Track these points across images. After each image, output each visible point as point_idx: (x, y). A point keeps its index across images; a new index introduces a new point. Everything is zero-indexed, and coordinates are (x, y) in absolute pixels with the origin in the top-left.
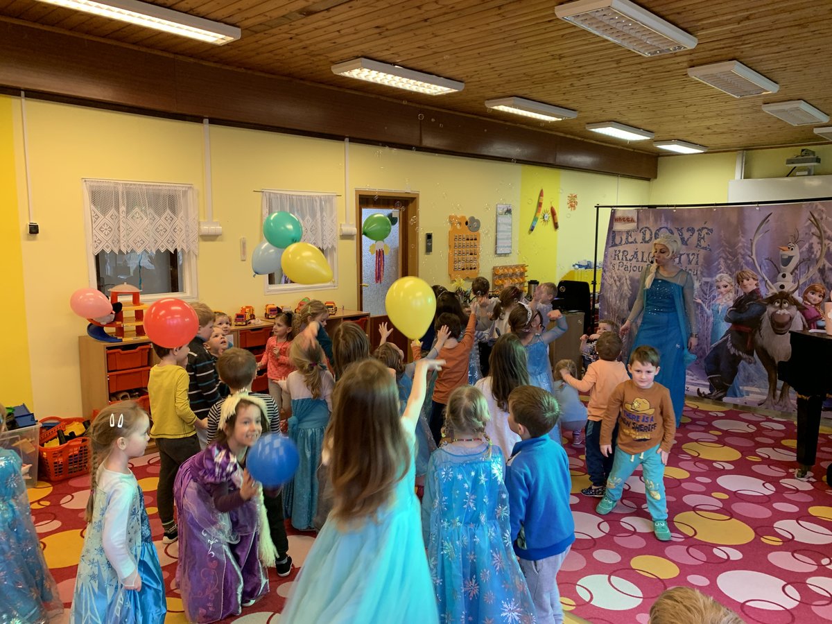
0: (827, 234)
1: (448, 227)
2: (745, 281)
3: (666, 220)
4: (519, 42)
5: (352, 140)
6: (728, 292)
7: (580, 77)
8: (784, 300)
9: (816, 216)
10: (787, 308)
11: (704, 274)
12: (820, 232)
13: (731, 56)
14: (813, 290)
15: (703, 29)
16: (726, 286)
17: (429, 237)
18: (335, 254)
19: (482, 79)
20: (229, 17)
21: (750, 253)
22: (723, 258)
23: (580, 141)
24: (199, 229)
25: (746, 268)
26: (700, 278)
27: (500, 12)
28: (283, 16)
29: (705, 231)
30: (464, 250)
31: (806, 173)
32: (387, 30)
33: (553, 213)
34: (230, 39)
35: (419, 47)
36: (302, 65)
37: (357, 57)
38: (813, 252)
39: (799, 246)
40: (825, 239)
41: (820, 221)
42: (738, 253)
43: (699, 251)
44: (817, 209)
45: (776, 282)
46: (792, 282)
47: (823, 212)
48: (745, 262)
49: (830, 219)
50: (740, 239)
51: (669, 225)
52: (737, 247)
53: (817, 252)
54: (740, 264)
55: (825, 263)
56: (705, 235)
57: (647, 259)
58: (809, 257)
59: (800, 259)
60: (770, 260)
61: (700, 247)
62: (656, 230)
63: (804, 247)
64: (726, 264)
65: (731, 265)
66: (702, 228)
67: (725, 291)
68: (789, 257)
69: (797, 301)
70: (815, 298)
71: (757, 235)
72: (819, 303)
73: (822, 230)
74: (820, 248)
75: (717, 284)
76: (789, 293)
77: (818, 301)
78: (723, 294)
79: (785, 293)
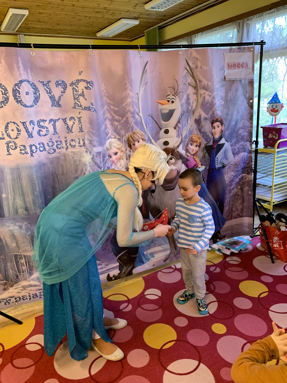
0: (203, 84)
2: (136, 143)
3: (25, 69)
8: (171, 157)
9: (191, 64)
11: (95, 143)
12: (196, 82)
14: (192, 141)
16: (116, 154)
25: (137, 129)
26: (90, 149)
29: (82, 86)
38: (190, 104)
39: (180, 99)
40: (200, 90)
41: (195, 70)
42: (126, 111)
43: (79, 113)
44: (192, 56)
45: (159, 139)
46: (177, 136)
47: (197, 60)
48: (135, 121)
49: (205, 68)
50: (129, 94)
51: (30, 76)
52: (125, 103)
53: (193, 103)
54: (130, 125)
55: (201, 113)
56: (85, 90)
57: (3, 134)
58: (187, 109)
59: (181, 112)
60: (151, 117)
61: (81, 107)
62: (15, 85)
63: (183, 98)
64: (113, 127)
65: (119, 127)
66: (77, 80)
67: (116, 159)
68: (170, 111)
69: (182, 154)
70: (193, 148)
71: (141, 87)
72: (196, 153)
73: (197, 79)
74: (196, 99)
75: (108, 152)
76: (174, 149)
77: (195, 151)
78: (115, 163)
79: (171, 149)
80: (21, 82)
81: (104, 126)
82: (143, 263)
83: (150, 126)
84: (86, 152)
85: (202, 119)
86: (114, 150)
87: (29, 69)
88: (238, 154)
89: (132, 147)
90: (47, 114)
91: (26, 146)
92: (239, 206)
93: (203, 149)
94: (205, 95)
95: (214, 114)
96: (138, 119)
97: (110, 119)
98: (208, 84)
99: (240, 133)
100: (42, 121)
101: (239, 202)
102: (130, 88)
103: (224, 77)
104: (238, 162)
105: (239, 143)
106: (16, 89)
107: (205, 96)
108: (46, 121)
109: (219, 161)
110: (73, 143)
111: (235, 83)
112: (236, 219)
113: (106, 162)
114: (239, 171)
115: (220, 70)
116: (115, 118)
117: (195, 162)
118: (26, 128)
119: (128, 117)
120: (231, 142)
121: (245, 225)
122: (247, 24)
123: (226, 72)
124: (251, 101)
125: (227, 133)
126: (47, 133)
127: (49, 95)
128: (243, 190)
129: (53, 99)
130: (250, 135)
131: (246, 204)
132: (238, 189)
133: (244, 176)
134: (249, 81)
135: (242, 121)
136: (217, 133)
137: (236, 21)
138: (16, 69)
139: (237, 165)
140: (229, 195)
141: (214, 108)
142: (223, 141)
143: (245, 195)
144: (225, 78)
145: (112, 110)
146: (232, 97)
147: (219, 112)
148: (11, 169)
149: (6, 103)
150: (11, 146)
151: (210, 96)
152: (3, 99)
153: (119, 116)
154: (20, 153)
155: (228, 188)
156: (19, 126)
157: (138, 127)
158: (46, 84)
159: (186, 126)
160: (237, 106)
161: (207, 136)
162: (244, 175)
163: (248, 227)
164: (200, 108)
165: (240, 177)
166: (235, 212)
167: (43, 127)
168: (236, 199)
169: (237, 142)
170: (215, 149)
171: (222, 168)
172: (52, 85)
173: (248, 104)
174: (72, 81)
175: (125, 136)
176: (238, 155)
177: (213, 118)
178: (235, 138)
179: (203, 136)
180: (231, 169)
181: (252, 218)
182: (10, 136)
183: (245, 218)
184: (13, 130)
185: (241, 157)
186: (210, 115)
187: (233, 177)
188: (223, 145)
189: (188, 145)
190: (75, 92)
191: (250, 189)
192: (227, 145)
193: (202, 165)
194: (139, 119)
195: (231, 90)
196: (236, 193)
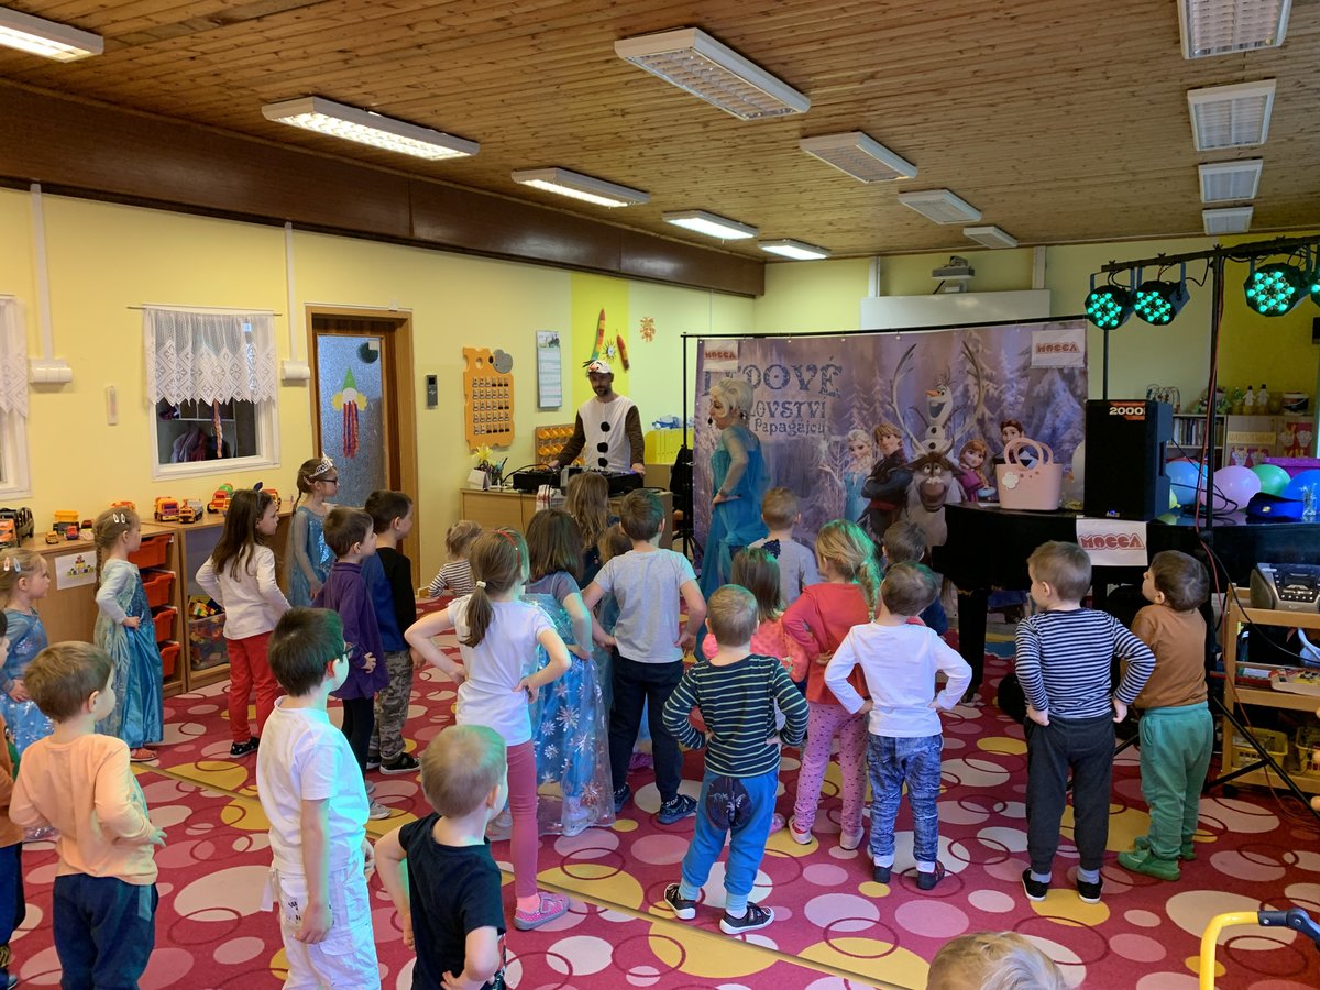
1: (462, 366)
2: (885, 439)
3: (779, 355)
4: (563, 87)
5: (299, 226)
6: (866, 454)
7: (652, 143)
8: (936, 464)
9: (970, 348)
10: (940, 475)
11: (834, 431)
12: (977, 369)
13: (855, 125)
14: (972, 448)
15: (816, 87)
16: (861, 448)
17: (432, 381)
18: (274, 411)
19: (506, 138)
20: (83, 16)
21: (890, 400)
22: (858, 408)
23: (655, 238)
24: (29, 371)
25: (887, 422)
26: (827, 437)
27: (534, 42)
28: (181, 23)
29: (831, 370)
30: (489, 402)
31: (957, 289)
32: (357, 56)
33: (621, 345)
34: (83, 53)
35: (408, 86)
36: (211, 102)
37: (307, 95)
38: (969, 397)
39: (952, 389)
40: (983, 380)
41: (976, 354)
43: (825, 398)
44: (972, 337)
45: (924, 439)
46: (945, 438)
47: (980, 342)
50: (877, 381)
53: (973, 397)
54: (880, 416)
55: (985, 412)
56: (832, 375)
58: (964, 403)
59: (954, 407)
60: (916, 410)
61: (827, 392)
62: (766, 370)
63: (959, 390)
64: (861, 416)
65: (866, 417)
66: (827, 366)
67: (860, 454)
68: (939, 404)
69: (952, 464)
70: (973, 459)
71: (898, 374)
72: (979, 466)
73: (979, 367)
74: (978, 392)
76: (942, 454)
77: (979, 462)
78: (858, 458)
79: (937, 454)
80: (772, 367)
81: (849, 414)
83: (912, 420)
84: (824, 439)
85: (987, 419)
86: (859, 443)
89: (880, 443)
90: (794, 397)
91: (767, 424)
94: (990, 387)
98: (993, 374)
100: (787, 403)
102: (880, 375)
106: (767, 373)
108: (791, 403)
111: (1048, 373)
116: (863, 407)
117: (978, 480)
119: (876, 407)
126: (790, 415)
127: (799, 378)
129: (802, 383)
136: (1010, 442)
141: (1003, 405)
144: (1028, 365)
145: (861, 398)
149: (759, 384)
151: (996, 389)
153: (867, 405)
158: (797, 369)
159: (960, 425)
164: (984, 404)
167: (787, 409)
172: (804, 370)
173: (1081, 406)
174: (822, 366)
177: (1002, 420)
189: (965, 453)
190: (823, 376)
193: (990, 486)
194: (893, 410)
195: (1039, 382)
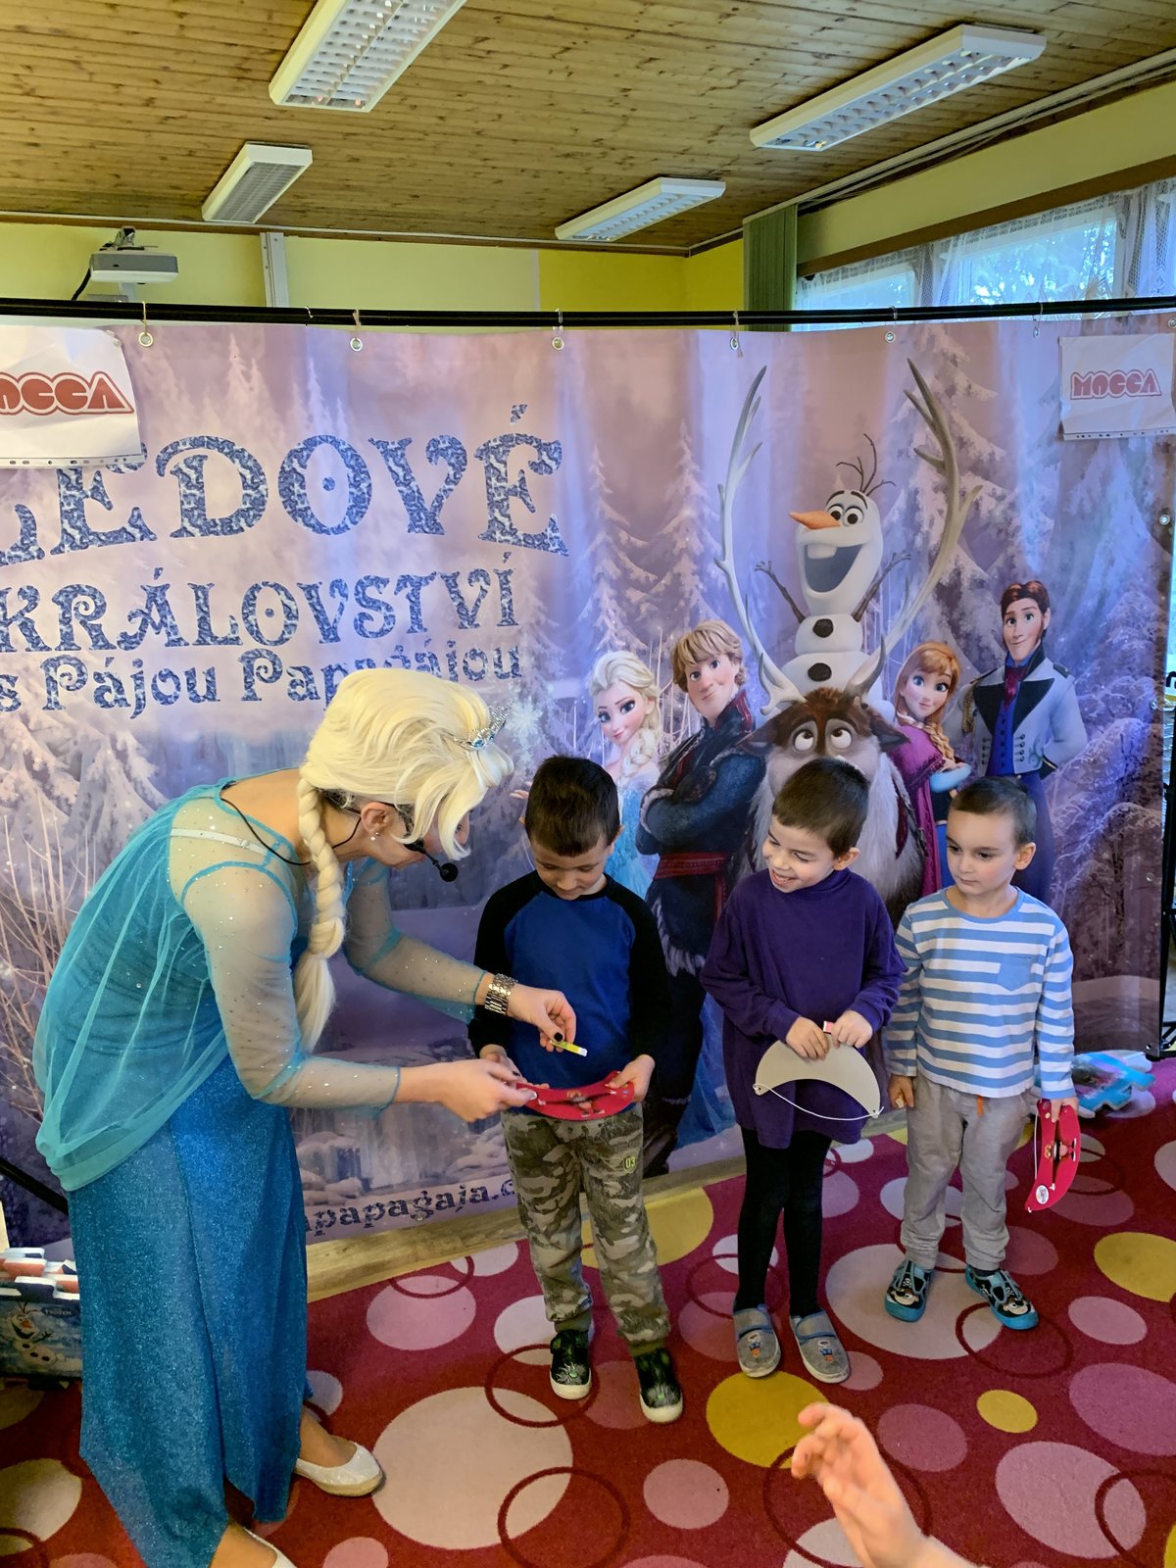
0: (972, 453)
2: (706, 671)
6: (643, 725)
8: (835, 723)
9: (929, 378)
11: (554, 666)
12: (946, 445)
14: (923, 668)
22: (617, 585)
25: (713, 621)
26: (535, 687)
29: (520, 458)
38: (920, 526)
39: (879, 507)
40: (961, 474)
41: (945, 400)
42: (676, 551)
43: (506, 556)
44: (935, 350)
45: (793, 655)
46: (863, 647)
47: (955, 363)
48: (706, 590)
49: (984, 393)
50: (688, 489)
51: (341, 423)
52: (674, 523)
53: (931, 523)
54: (688, 601)
55: (960, 563)
56: (530, 474)
57: (234, 626)
58: (908, 544)
59: (884, 557)
60: (768, 573)
61: (512, 535)
62: (289, 456)
63: (895, 507)
64: (623, 609)
65: (644, 608)
66: (504, 439)
67: (626, 727)
68: (840, 550)
69: (879, 716)
70: (926, 694)
71: (735, 463)
72: (937, 711)
73: (952, 435)
74: (945, 509)
75: (599, 701)
76: (852, 692)
77: (935, 704)
78: (623, 739)
79: (836, 694)
80: (311, 444)
81: (589, 606)
82: (710, 1130)
83: (761, 605)
84: (522, 696)
85: (966, 584)
86: (623, 692)
87: (339, 400)
88: (1104, 725)
89: (689, 685)
90: (392, 558)
91: (312, 670)
92: (1104, 929)
93: (967, 699)
94: (981, 493)
95: (1013, 566)
96: (716, 580)
97: (614, 577)
98: (992, 454)
99: (1115, 641)
100: (372, 584)
101: (1102, 914)
102: (695, 467)
103: (1056, 429)
104: (1105, 755)
105: (1111, 680)
106: (294, 469)
107: (981, 498)
108: (385, 582)
109: (1026, 749)
110: (476, 665)
111: (1099, 451)
112: (1088, 982)
113: (590, 734)
114: (1107, 789)
115: (1043, 401)
116: (633, 576)
117: (934, 749)
118: (318, 608)
119: (679, 575)
120: (1077, 676)
121: (1126, 1007)
122: (1160, 205)
123: (1066, 409)
124: (1164, 520)
125: (1062, 640)
126: (387, 627)
127: (402, 488)
128: (1121, 868)
129: (415, 505)
130: (1158, 650)
131: (1131, 922)
132: (1100, 861)
133: (1126, 809)
134: (1158, 445)
135: (1126, 595)
136: (1021, 639)
137: (1115, 194)
138: (298, 401)
139: (1099, 767)
140: (1062, 885)
141: (1012, 544)
142: (1044, 671)
143: (1130, 886)
144: (1061, 429)
145: (623, 548)
146: (1085, 502)
147: (1032, 563)
148: (253, 750)
149: (255, 516)
150: (259, 668)
151: (1000, 499)
152: (245, 503)
153: (646, 569)
154: (290, 694)
155: (1061, 857)
156: (292, 599)
157: (716, 612)
158: (393, 453)
159: (899, 607)
160: (1106, 536)
161: (981, 650)
162: (1126, 806)
163: (1137, 1015)
164: (959, 542)
165: (1110, 813)
166: (1085, 951)
167: (375, 604)
168: (1093, 900)
169: (1105, 675)
170: (1014, 701)
171: (1038, 776)
172: (416, 456)
173: (1152, 532)
174: (486, 441)
175: (664, 641)
176: (1105, 728)
177: (1007, 584)
178: (1096, 662)
179: (966, 651)
180: (1075, 782)
181: (1157, 983)
182: (258, 632)
183: (1127, 979)
184: (270, 613)
185: (1118, 737)
186: (998, 569)
187: (1082, 813)
188: (1045, 686)
189: (906, 683)
190: (493, 479)
191: (1149, 863)
192: (1062, 687)
193: (958, 760)
194: (723, 580)
195: (1082, 477)
196: (1094, 877)
